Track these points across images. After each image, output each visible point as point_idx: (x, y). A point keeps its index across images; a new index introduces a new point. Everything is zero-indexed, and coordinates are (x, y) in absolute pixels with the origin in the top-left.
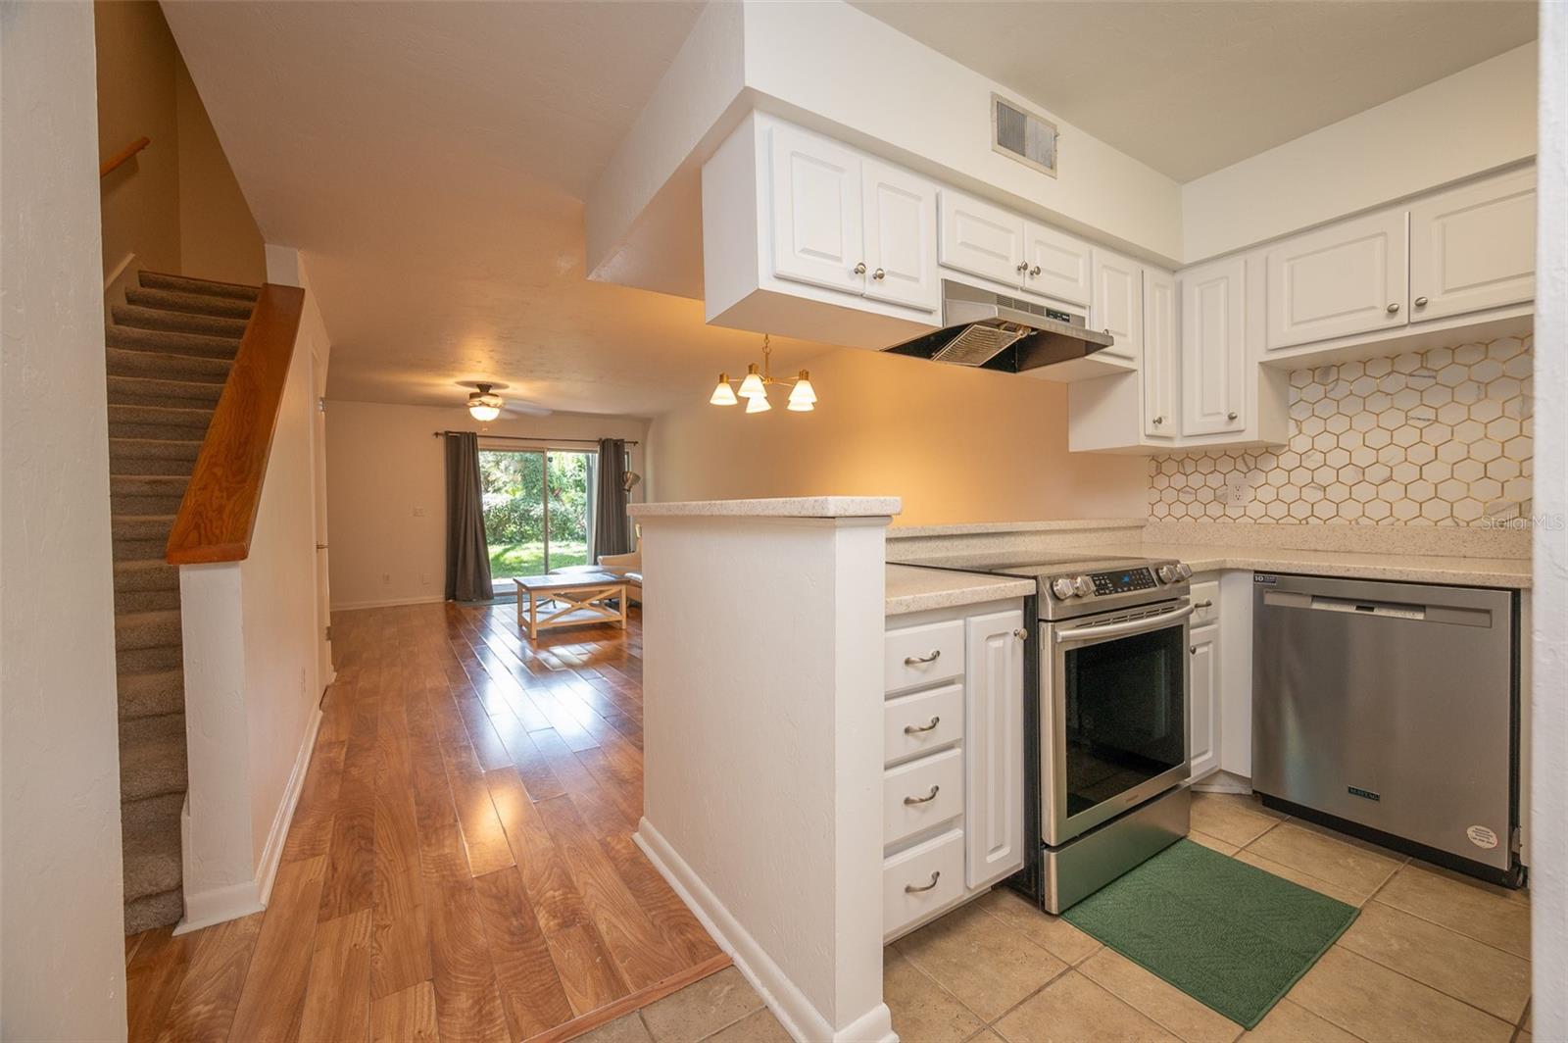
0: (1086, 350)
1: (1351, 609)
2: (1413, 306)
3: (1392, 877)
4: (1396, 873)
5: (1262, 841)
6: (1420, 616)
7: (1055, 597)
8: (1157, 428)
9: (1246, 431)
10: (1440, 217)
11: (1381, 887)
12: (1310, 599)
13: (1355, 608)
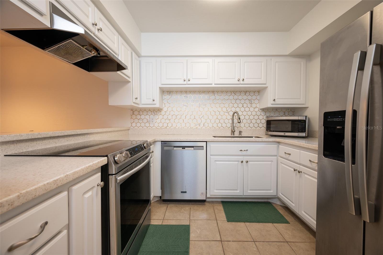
0: (117, 70)
2: (188, 80)
3: (190, 210)
4: (190, 209)
5: (166, 214)
6: (193, 149)
7: (116, 162)
8: (136, 101)
9: (156, 104)
10: (192, 62)
11: (190, 215)
12: (173, 147)
13: (182, 148)
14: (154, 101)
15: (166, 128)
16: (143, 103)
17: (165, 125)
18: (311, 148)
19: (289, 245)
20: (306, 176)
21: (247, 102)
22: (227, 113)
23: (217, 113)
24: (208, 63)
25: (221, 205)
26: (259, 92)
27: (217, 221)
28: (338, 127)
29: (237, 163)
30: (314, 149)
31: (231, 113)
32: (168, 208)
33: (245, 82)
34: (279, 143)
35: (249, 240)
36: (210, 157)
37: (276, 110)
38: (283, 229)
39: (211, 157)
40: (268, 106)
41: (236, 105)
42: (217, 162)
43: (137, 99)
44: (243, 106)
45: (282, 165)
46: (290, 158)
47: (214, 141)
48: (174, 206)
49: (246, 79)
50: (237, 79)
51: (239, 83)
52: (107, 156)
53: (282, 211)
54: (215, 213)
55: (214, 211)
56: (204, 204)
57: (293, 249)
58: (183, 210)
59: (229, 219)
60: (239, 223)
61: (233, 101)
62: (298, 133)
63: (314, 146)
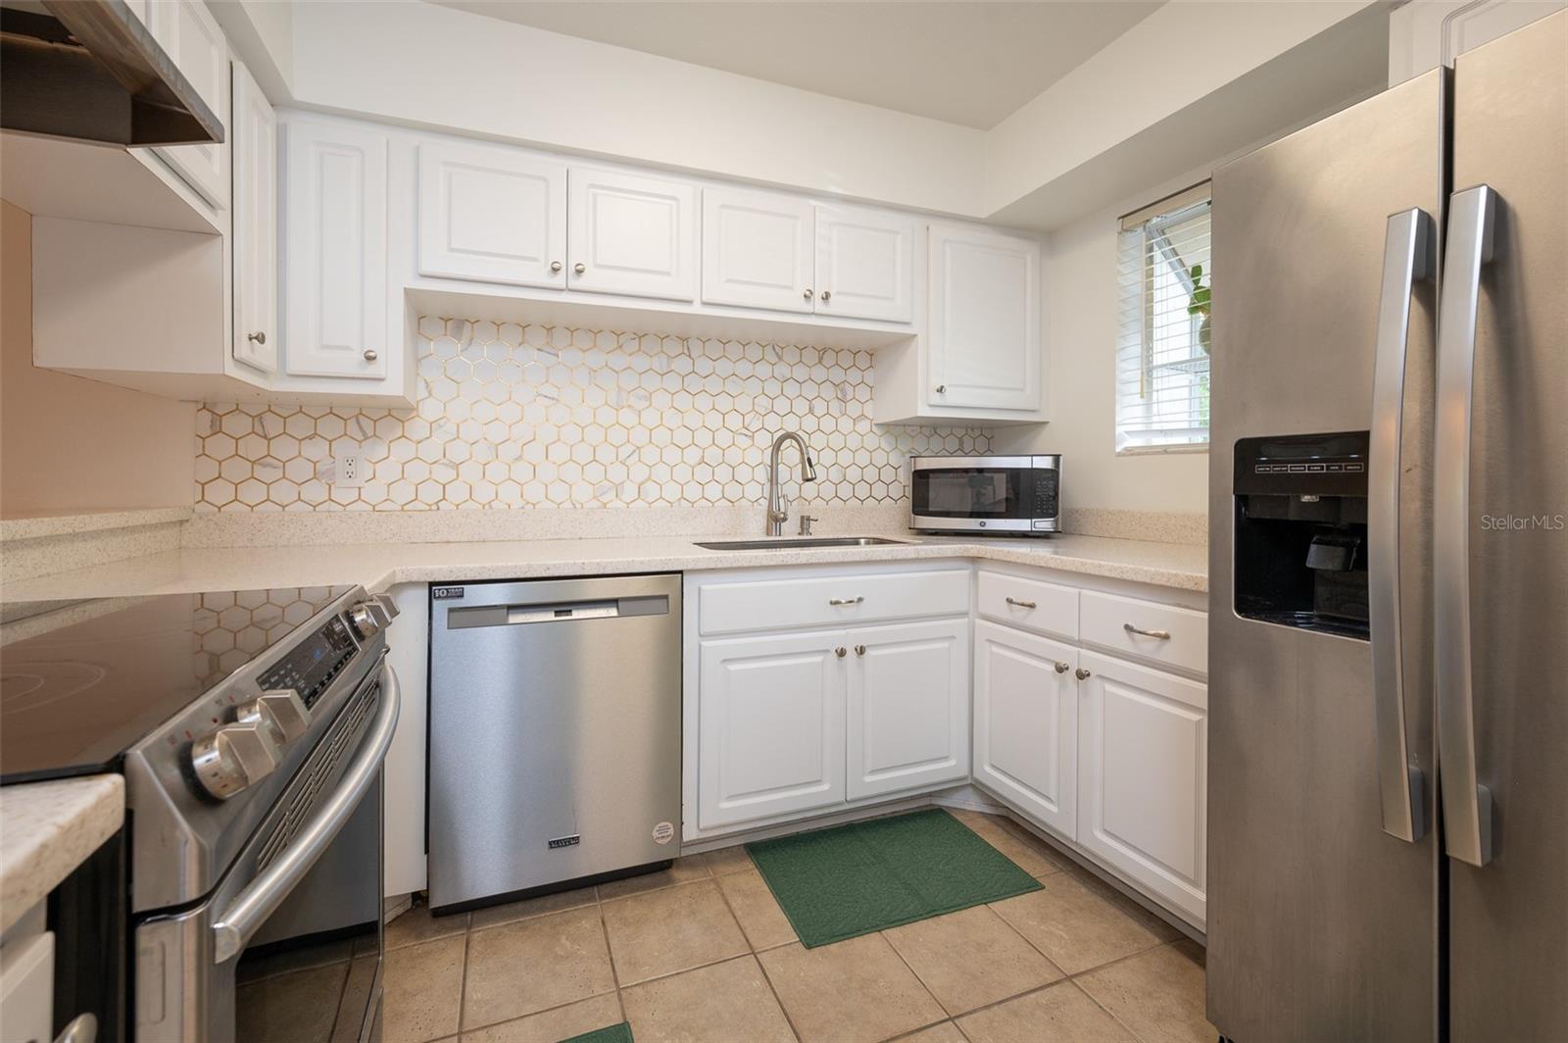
0: (133, 137)
1: (550, 616)
2: (572, 269)
3: (606, 933)
4: (603, 923)
5: (473, 995)
6: (613, 612)
7: (200, 796)
8: (253, 350)
9: (382, 380)
10: (592, 186)
11: (611, 959)
12: (505, 610)
13: (553, 614)
14: (370, 359)
15: (434, 507)
16: (293, 367)
17: (431, 493)
18: (1135, 579)
19: (1082, 990)
20: (1110, 688)
21: (828, 392)
22: (746, 435)
23: (703, 438)
24: (674, 203)
25: (750, 865)
26: (871, 355)
27: (756, 957)
28: (1306, 498)
29: (818, 659)
30: (1148, 581)
31: (765, 441)
32: (476, 948)
33: (836, 306)
34: (975, 560)
35: (929, 1016)
36: (700, 645)
37: (933, 428)
38: (1030, 923)
39: (704, 643)
40: (919, 415)
41: (782, 405)
42: (733, 667)
43: (261, 338)
44: (811, 411)
45: (995, 649)
46: (1033, 619)
47: (720, 566)
48: (505, 930)
49: (838, 293)
50: (800, 292)
51: (808, 308)
52: (117, 765)
53: (997, 840)
54: (735, 917)
55: (726, 908)
56: (670, 881)
57: (1101, 1004)
58: (568, 944)
59: (814, 934)
60: (858, 944)
61: (773, 388)
62: (1029, 521)
63: (1146, 572)
